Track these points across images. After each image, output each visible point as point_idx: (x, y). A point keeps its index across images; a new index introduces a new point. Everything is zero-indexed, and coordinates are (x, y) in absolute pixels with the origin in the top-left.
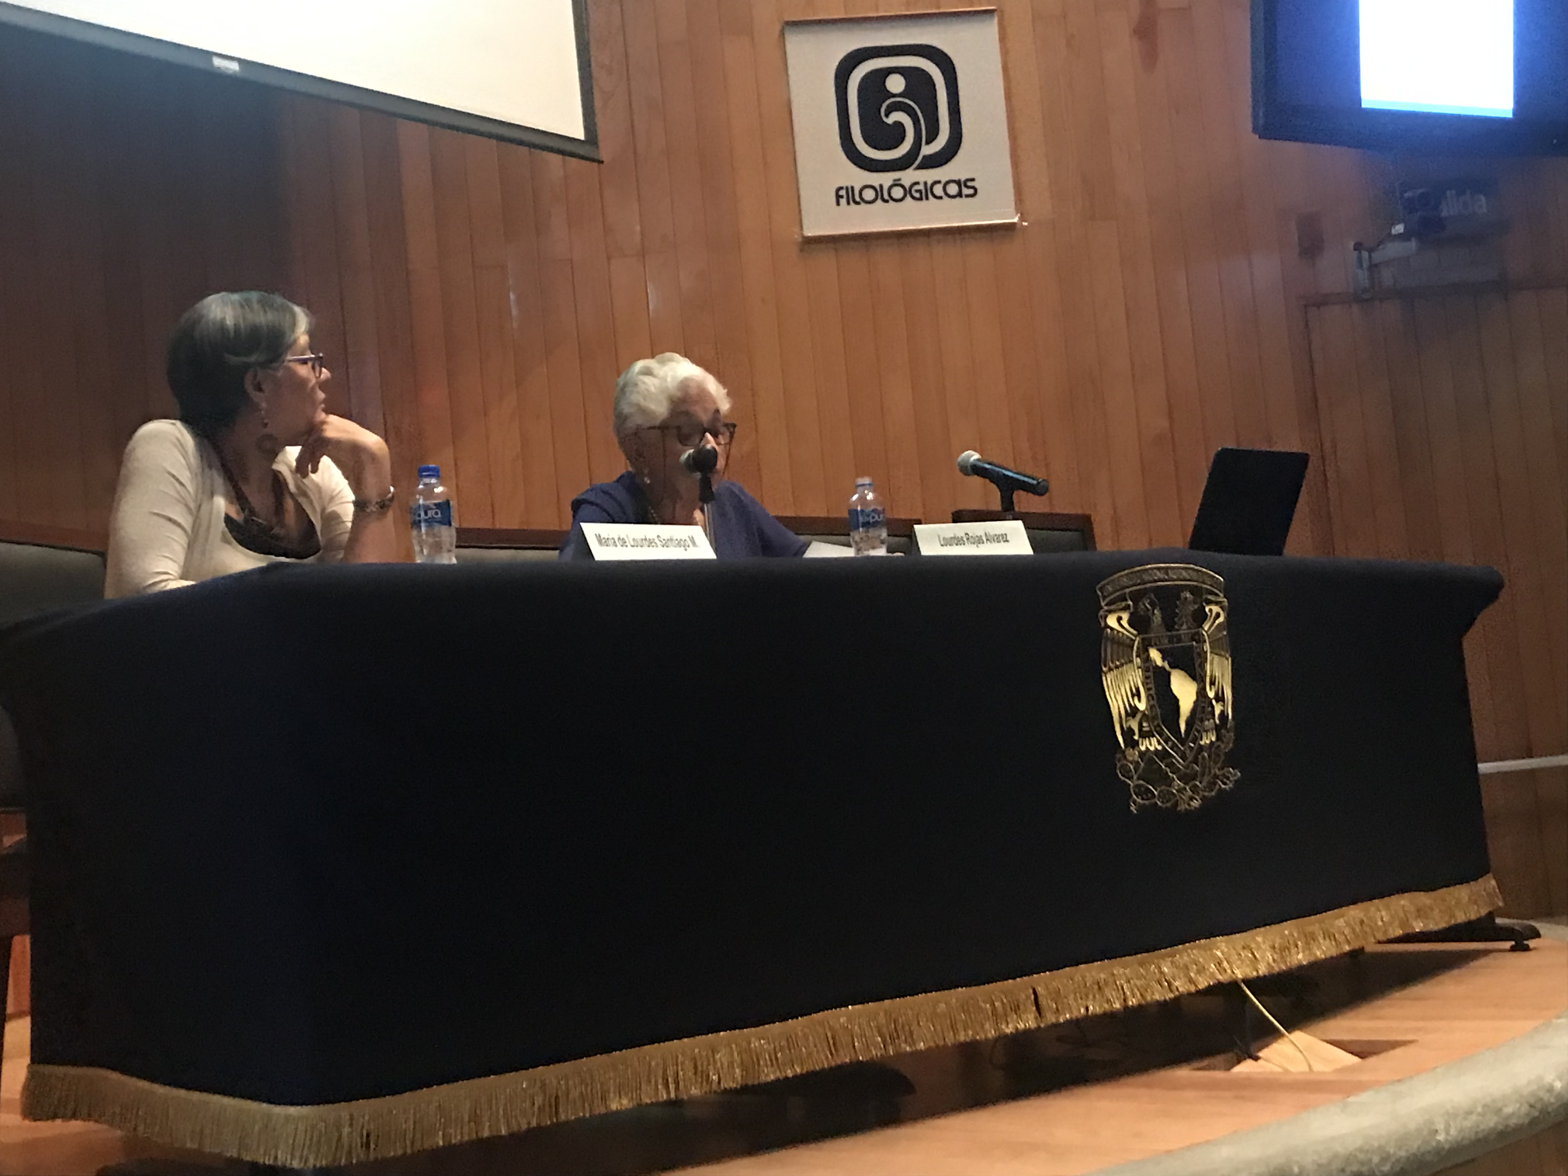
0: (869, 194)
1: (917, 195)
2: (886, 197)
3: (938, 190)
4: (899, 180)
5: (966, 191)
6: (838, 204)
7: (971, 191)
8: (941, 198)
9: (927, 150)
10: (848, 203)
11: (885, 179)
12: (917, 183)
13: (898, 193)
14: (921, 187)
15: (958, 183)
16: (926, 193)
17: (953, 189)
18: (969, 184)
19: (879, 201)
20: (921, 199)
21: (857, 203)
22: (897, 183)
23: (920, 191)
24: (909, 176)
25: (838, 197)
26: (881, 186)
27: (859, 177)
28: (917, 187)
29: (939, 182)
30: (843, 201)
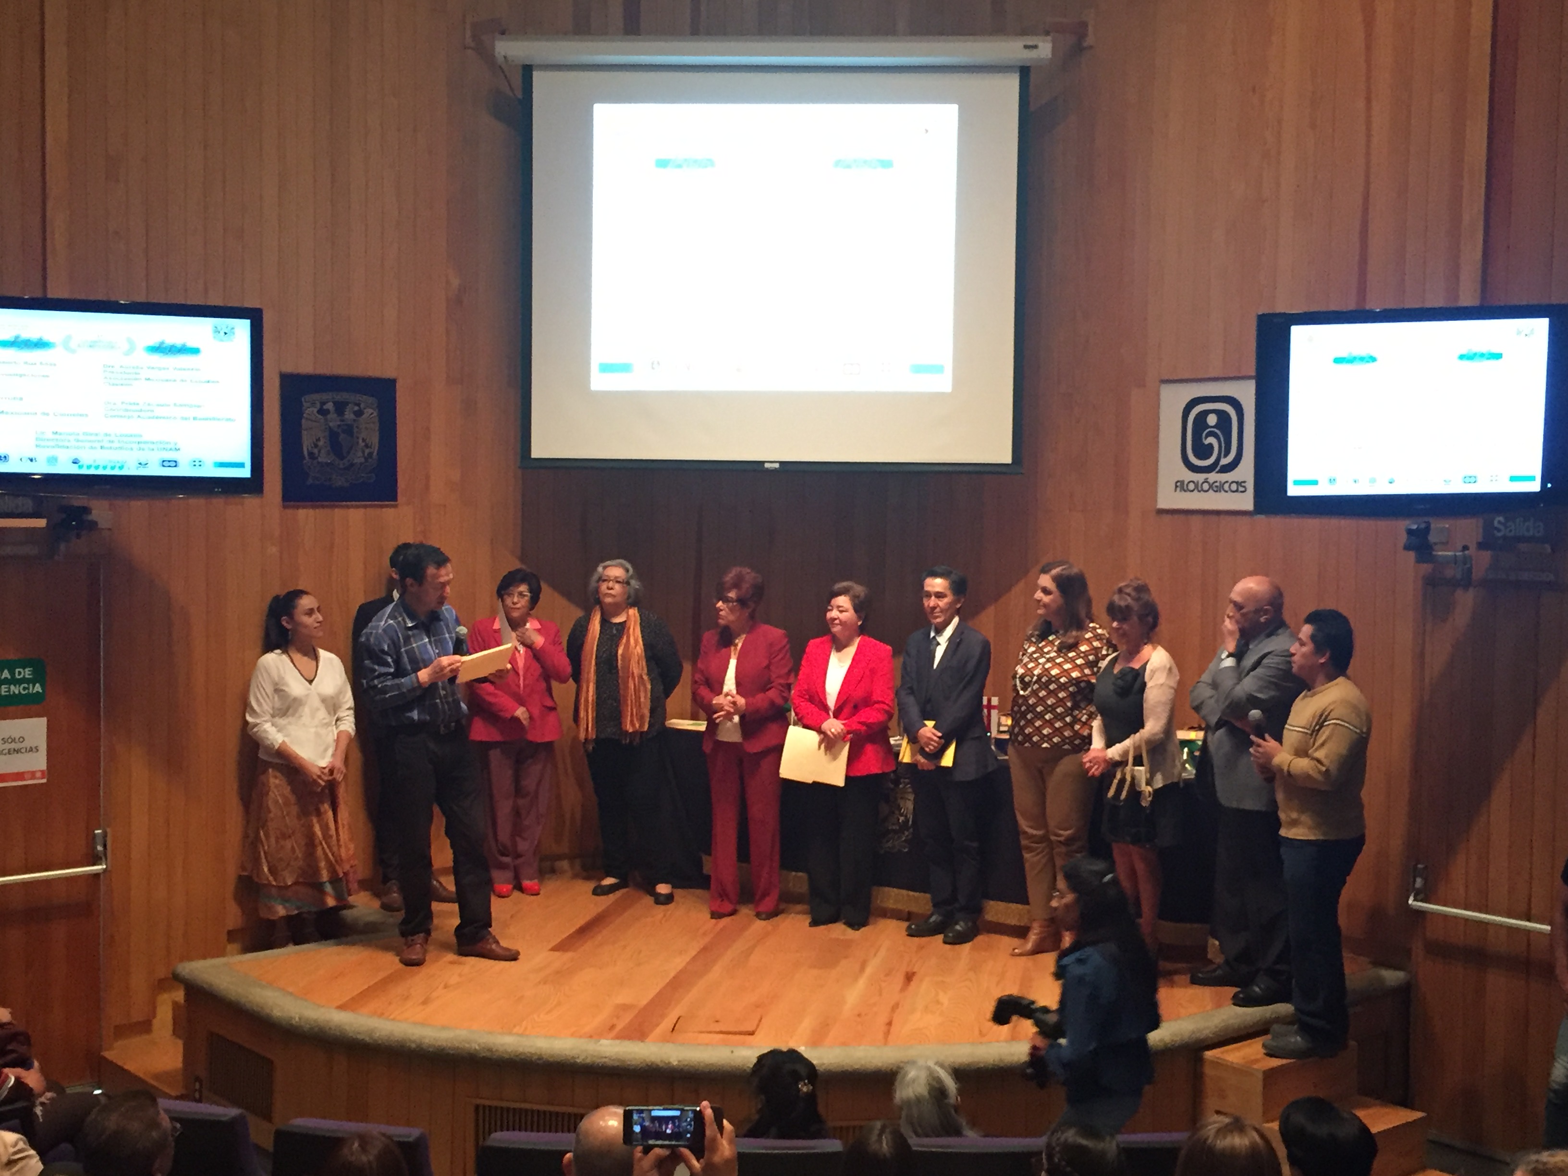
0: (1192, 486)
1: (1215, 489)
2: (1200, 489)
3: (1226, 487)
4: (1207, 479)
5: (1241, 489)
6: (1176, 491)
7: (1243, 489)
8: (1226, 492)
9: (1224, 461)
10: (1181, 491)
11: (1200, 477)
12: (1216, 482)
13: (1206, 486)
14: (1217, 484)
15: (1237, 483)
16: (1218, 488)
17: (1234, 487)
18: (1243, 484)
19: (1196, 491)
20: (1216, 491)
21: (1185, 491)
22: (1206, 481)
23: (1217, 486)
24: (1213, 477)
25: (1176, 487)
26: (1198, 482)
27: (1188, 476)
28: (1216, 484)
29: (1227, 482)
30: (1178, 489)
